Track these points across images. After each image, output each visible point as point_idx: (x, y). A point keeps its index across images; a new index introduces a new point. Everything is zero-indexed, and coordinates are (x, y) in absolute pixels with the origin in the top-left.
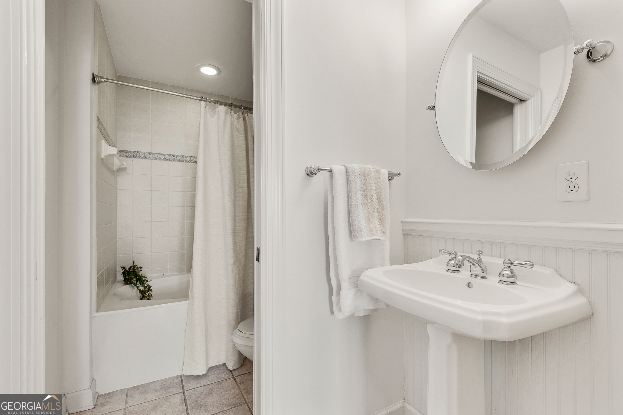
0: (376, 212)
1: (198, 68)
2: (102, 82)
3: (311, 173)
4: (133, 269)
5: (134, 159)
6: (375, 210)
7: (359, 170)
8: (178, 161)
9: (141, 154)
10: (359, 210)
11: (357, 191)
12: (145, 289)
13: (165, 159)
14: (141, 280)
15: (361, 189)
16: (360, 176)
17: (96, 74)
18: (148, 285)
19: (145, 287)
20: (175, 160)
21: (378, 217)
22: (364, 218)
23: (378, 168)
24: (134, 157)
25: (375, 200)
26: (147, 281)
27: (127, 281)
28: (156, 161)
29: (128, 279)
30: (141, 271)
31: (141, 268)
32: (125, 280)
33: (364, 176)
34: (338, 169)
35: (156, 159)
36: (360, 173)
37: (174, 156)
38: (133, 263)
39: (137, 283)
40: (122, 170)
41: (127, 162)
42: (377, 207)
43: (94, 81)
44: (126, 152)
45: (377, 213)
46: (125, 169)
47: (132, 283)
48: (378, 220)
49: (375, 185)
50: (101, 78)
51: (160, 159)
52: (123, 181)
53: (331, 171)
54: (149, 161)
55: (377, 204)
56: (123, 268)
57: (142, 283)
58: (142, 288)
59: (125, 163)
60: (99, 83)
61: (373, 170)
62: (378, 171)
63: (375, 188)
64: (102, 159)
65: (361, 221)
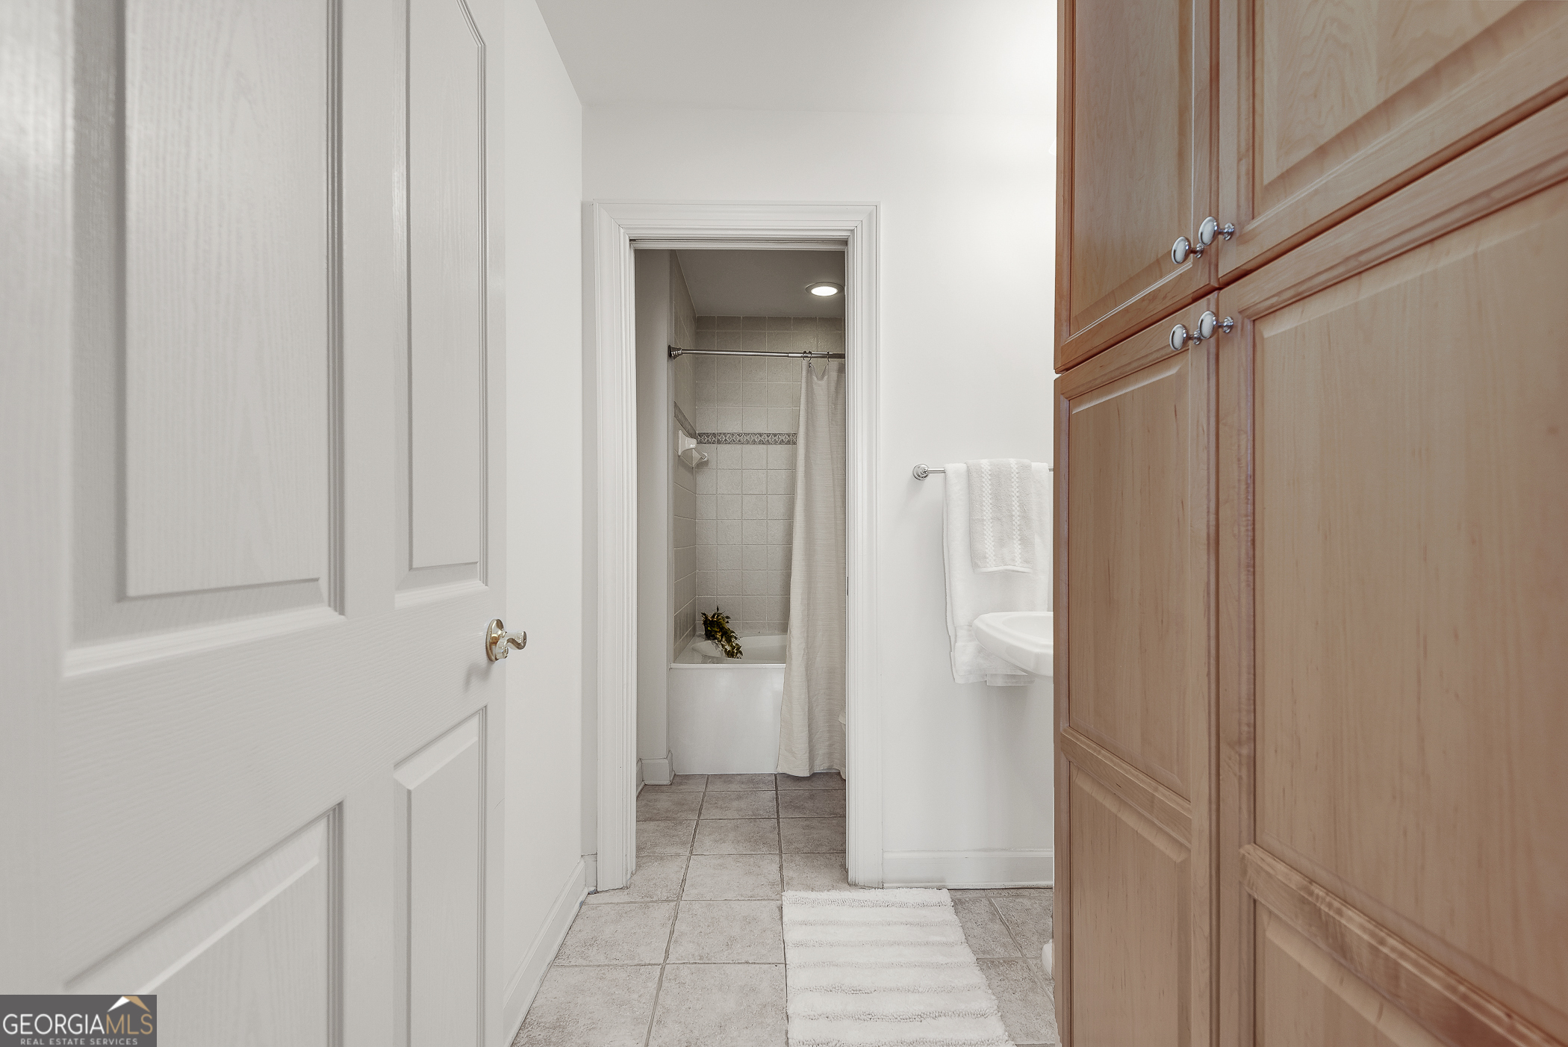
0: (1016, 530)
1: (809, 290)
2: (679, 355)
3: (921, 475)
4: (717, 617)
5: (719, 446)
6: (1014, 528)
7: (989, 468)
8: (780, 444)
9: (728, 436)
10: (985, 527)
11: (984, 499)
12: (733, 649)
13: (761, 443)
14: (728, 635)
15: (990, 497)
16: (990, 477)
17: (673, 346)
18: (737, 644)
19: (733, 648)
20: (776, 443)
21: (1019, 537)
22: (992, 539)
23: (1026, 461)
24: (719, 442)
25: (1016, 512)
26: (736, 638)
27: (710, 636)
28: (749, 446)
29: (711, 632)
30: (728, 622)
31: (728, 617)
32: (706, 634)
33: (999, 477)
34: (955, 468)
35: (748, 443)
36: (990, 473)
37: (775, 435)
38: (718, 609)
39: (722, 638)
40: (702, 464)
41: (710, 452)
42: (1018, 523)
43: (670, 355)
44: (708, 435)
45: (1018, 532)
46: (706, 463)
47: (716, 638)
48: (1019, 542)
49: (1017, 490)
50: (679, 349)
51: (754, 442)
52: (706, 481)
53: (944, 472)
54: (739, 446)
55: (1019, 518)
56: (704, 614)
57: (729, 641)
58: (728, 648)
59: (706, 455)
60: (676, 356)
61: (1016, 466)
62: (1026, 468)
63: (1017, 494)
64: (679, 456)
65: (988, 545)
